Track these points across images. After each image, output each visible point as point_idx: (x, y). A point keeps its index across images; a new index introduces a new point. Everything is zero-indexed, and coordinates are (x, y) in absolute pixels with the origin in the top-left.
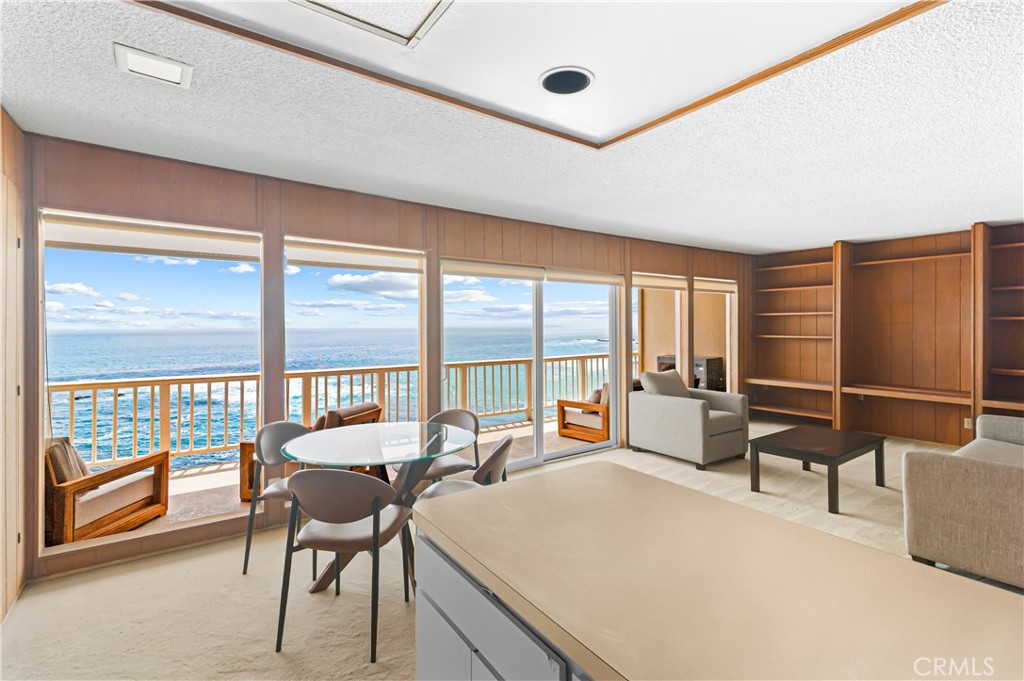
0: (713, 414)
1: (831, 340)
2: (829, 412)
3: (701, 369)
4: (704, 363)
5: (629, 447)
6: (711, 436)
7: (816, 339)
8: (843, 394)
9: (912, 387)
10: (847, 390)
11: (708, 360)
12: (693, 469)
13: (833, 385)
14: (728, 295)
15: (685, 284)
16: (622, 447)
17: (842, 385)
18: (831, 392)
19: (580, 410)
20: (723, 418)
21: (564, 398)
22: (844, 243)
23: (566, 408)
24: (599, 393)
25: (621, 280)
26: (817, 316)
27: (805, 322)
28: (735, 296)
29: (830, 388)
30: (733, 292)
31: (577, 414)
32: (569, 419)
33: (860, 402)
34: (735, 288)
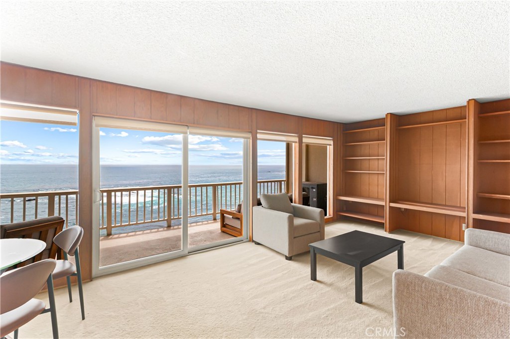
0: (298, 221)
1: (384, 174)
2: (382, 217)
3: (314, 190)
4: (316, 186)
5: (253, 241)
6: (295, 238)
7: (378, 173)
8: (390, 207)
9: (432, 204)
10: (393, 205)
11: (318, 185)
12: (284, 259)
13: (384, 202)
14: (328, 146)
15: (297, 139)
16: (250, 241)
17: (390, 202)
18: (384, 206)
19: (231, 217)
20: (306, 225)
21: (224, 209)
22: (391, 114)
23: (225, 215)
24: (240, 206)
25: (250, 135)
26: (378, 159)
27: (372, 163)
28: (332, 147)
29: (383, 203)
30: (330, 145)
31: (230, 218)
32: (227, 222)
33: (401, 211)
34: (332, 143)
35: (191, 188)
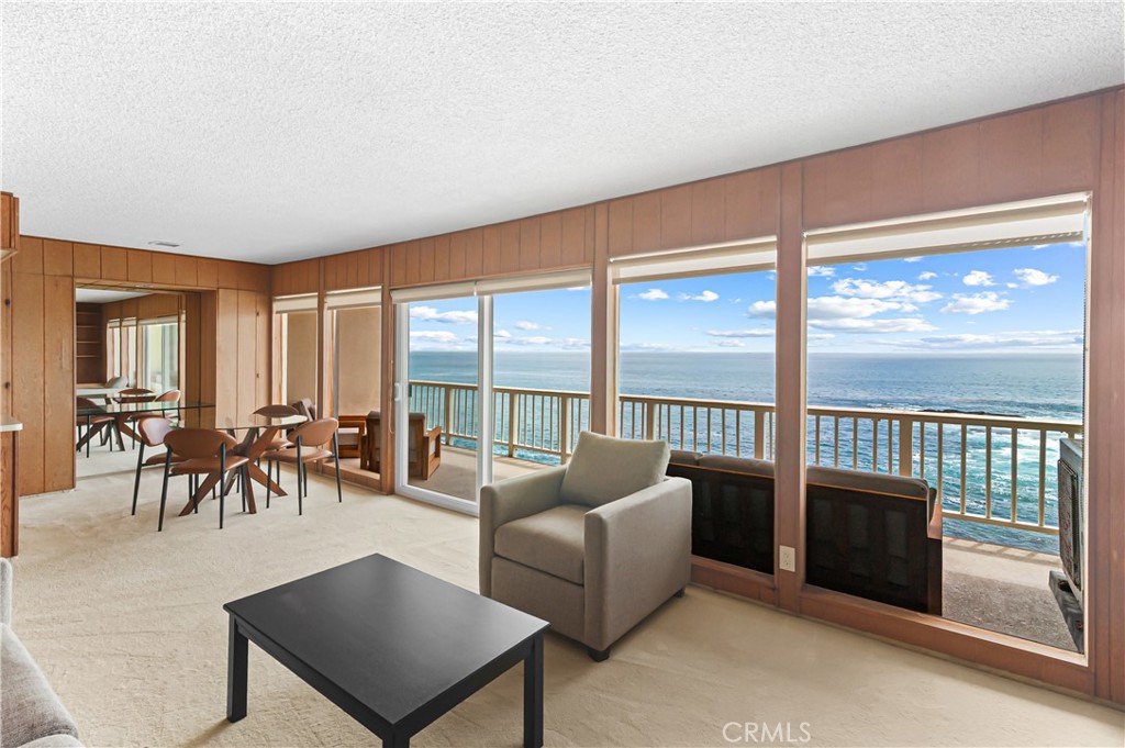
6: (496, 556)
35: (625, 403)
